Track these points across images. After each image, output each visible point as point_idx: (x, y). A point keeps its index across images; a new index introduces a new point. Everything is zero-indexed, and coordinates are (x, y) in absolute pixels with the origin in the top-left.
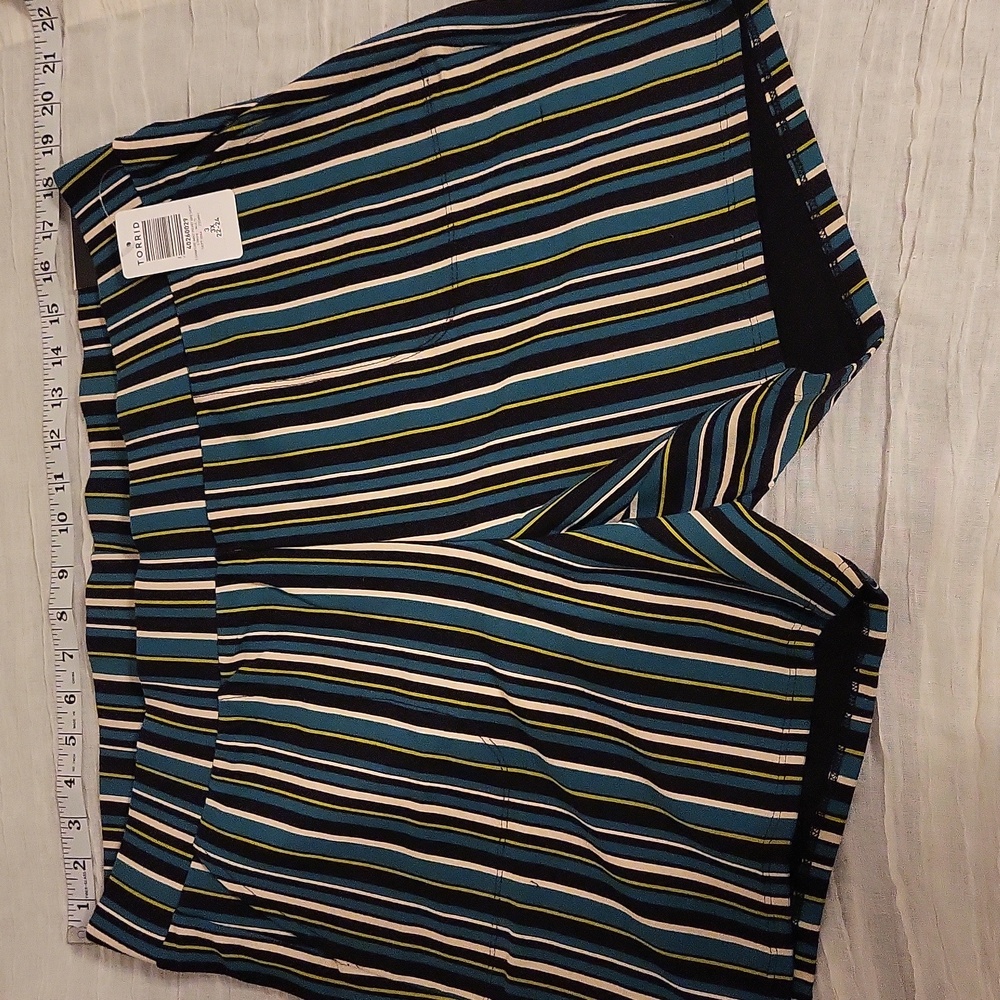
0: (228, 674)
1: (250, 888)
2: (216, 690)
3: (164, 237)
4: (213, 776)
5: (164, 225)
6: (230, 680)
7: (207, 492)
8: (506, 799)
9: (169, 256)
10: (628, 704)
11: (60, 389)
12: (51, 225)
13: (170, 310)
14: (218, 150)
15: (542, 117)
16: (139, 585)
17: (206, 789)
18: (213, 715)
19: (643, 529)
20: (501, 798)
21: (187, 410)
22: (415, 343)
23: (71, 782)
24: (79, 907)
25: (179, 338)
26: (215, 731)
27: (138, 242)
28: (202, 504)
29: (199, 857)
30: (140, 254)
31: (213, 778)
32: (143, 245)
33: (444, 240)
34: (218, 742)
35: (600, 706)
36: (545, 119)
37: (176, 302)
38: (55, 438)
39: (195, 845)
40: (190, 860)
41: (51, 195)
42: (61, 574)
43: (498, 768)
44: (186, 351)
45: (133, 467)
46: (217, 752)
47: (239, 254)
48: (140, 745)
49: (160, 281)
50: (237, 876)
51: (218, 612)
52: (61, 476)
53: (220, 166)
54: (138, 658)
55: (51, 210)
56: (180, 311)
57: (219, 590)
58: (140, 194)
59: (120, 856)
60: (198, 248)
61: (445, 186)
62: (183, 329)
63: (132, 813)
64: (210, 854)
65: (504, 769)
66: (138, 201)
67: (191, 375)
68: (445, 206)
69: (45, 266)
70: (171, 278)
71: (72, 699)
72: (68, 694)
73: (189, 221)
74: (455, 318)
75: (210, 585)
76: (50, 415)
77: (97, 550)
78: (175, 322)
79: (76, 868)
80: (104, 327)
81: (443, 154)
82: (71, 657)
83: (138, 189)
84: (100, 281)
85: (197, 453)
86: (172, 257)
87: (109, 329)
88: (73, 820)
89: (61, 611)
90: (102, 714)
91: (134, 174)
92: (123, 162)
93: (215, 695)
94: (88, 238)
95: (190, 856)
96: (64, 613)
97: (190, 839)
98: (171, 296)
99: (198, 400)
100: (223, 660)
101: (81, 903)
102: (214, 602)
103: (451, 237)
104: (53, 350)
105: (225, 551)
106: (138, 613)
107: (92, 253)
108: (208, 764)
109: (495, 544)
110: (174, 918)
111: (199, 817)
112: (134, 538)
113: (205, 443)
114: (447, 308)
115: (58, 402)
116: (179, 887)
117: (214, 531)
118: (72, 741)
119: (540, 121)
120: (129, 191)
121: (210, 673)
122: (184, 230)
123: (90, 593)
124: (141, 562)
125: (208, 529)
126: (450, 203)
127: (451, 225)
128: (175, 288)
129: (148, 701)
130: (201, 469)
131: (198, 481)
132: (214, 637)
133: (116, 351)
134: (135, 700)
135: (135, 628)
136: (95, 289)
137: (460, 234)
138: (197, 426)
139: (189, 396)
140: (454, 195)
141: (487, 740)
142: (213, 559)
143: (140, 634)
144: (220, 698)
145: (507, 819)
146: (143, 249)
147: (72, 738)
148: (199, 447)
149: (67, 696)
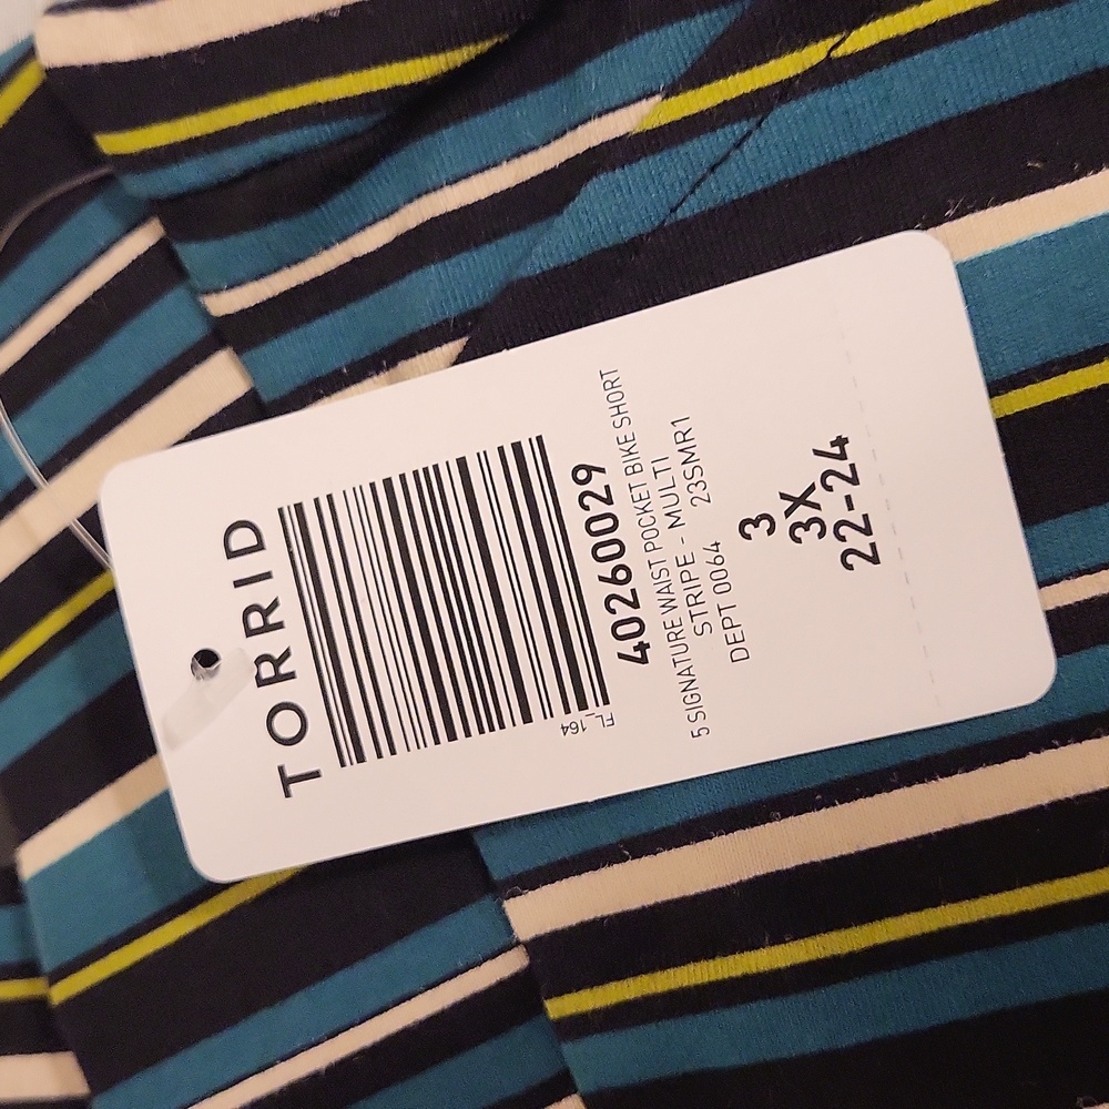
27: (271, 644)
30: (287, 724)
32: (301, 662)
47: (1024, 672)
73: (615, 478)
86: (516, 732)
122: (582, 545)
146: (304, 690)
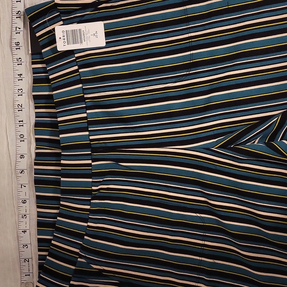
0: (95, 193)
1: (102, 267)
2: (90, 198)
3: (75, 37)
4: (87, 228)
5: (75, 32)
6: (96, 195)
7: (89, 129)
8: (205, 234)
9: (76, 43)
10: (256, 203)
11: (21, 89)
12: (20, 28)
13: (75, 63)
14: (99, 7)
15: (228, 6)
16: (63, 162)
17: (84, 233)
18: (88, 207)
19: (267, 146)
20: (203, 234)
21: (82, 99)
22: (174, 80)
23: (25, 231)
24: (26, 275)
25: (78, 73)
26: (89, 213)
27: (64, 38)
28: (87, 133)
29: (81, 257)
30: (64, 42)
31: (87, 229)
32: (66, 39)
33: (188, 45)
34: (90, 216)
35: (244, 204)
36: (229, 7)
37: (77, 61)
38: (20, 107)
39: (80, 253)
40: (77, 258)
41: (20, 17)
42: (21, 157)
43: (203, 224)
44: (81, 78)
45: (59, 119)
46: (89, 220)
47: (104, 45)
48: (58, 218)
49: (71, 53)
50: (97, 263)
51: (93, 171)
52: (22, 121)
53: (99, 13)
54: (61, 188)
55: (20, 23)
56: (79, 64)
57: (93, 164)
58: (63, 20)
59: (48, 257)
60: (88, 41)
61: (188, 27)
62: (80, 70)
63: (53, 242)
64: (86, 255)
65: (204, 224)
66: (61, 23)
67: (84, 87)
68: (188, 33)
69: (17, 44)
70: (75, 52)
71: (25, 202)
72: (24, 200)
73: (85, 31)
74: (190, 72)
75: (90, 162)
76: (17, 99)
77: (37, 148)
78: (76, 68)
79: (25, 262)
80: (46, 68)
81: (188, 16)
82: (25, 186)
83: (62, 18)
84: (43, 51)
85: (85, 115)
86: (77, 44)
87: (48, 69)
88: (25, 245)
89: (22, 170)
90: (38, 207)
91: (61, 13)
92: (58, 8)
93: (90, 200)
94: (38, 35)
95: (78, 257)
96: (23, 171)
97: (77, 251)
98: (75, 58)
99: (86, 96)
100: (94, 188)
101: (27, 274)
102: (91, 168)
103: (190, 44)
104: (18, 75)
105: (95, 150)
106: (63, 172)
107: (39, 41)
108: (86, 224)
109: (207, 149)
110: (73, 278)
111: (82, 243)
112: (61, 145)
113: (88, 111)
114: (188, 68)
115: (21, 94)
116: (73, 267)
117: (91, 143)
118: (25, 217)
119: (227, 7)
120: (59, 19)
121: (88, 193)
122: (82, 35)
123: (36, 164)
124: (62, 153)
125: (89, 142)
126: (190, 33)
127: (190, 40)
128: (76, 55)
129: (62, 203)
130: (86, 121)
131: (86, 125)
132: (91, 180)
133: (51, 77)
134: (55, 202)
135: (60, 177)
136: (41, 53)
137: (194, 44)
138: (85, 105)
139: (82, 95)
140: (191, 30)
141: (198, 215)
142: (90, 152)
143: (62, 179)
144: (92, 201)
145: (205, 241)
146: (66, 40)
147: (24, 216)
148: (86, 113)
149: (22, 201)
